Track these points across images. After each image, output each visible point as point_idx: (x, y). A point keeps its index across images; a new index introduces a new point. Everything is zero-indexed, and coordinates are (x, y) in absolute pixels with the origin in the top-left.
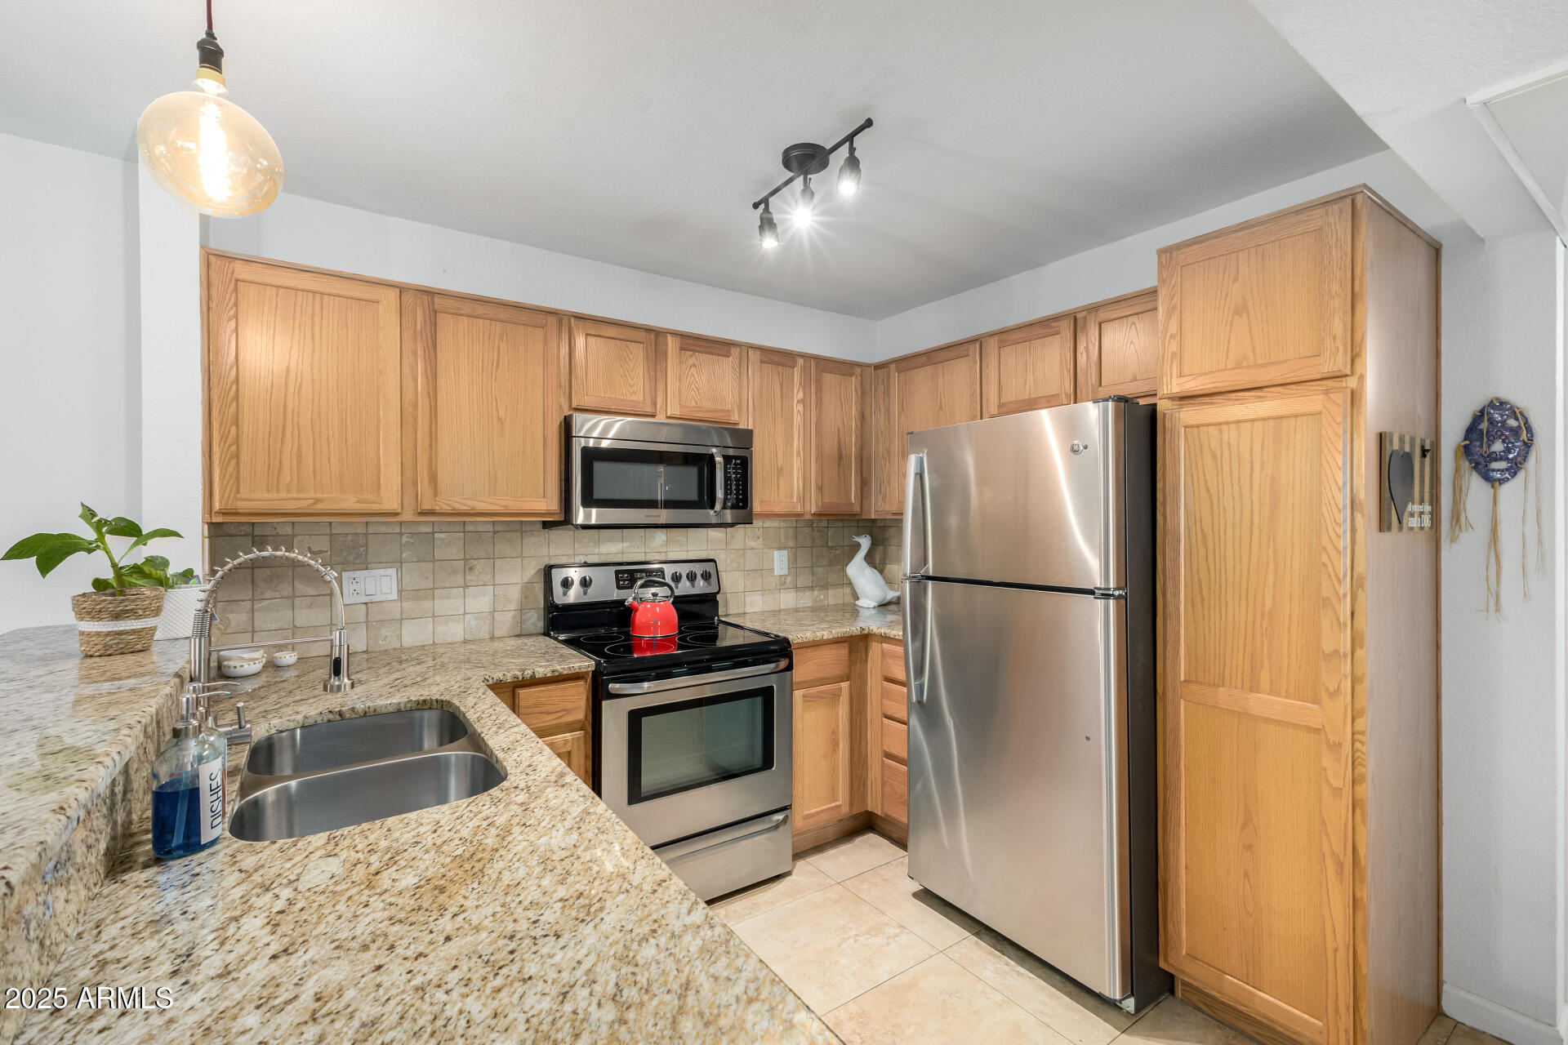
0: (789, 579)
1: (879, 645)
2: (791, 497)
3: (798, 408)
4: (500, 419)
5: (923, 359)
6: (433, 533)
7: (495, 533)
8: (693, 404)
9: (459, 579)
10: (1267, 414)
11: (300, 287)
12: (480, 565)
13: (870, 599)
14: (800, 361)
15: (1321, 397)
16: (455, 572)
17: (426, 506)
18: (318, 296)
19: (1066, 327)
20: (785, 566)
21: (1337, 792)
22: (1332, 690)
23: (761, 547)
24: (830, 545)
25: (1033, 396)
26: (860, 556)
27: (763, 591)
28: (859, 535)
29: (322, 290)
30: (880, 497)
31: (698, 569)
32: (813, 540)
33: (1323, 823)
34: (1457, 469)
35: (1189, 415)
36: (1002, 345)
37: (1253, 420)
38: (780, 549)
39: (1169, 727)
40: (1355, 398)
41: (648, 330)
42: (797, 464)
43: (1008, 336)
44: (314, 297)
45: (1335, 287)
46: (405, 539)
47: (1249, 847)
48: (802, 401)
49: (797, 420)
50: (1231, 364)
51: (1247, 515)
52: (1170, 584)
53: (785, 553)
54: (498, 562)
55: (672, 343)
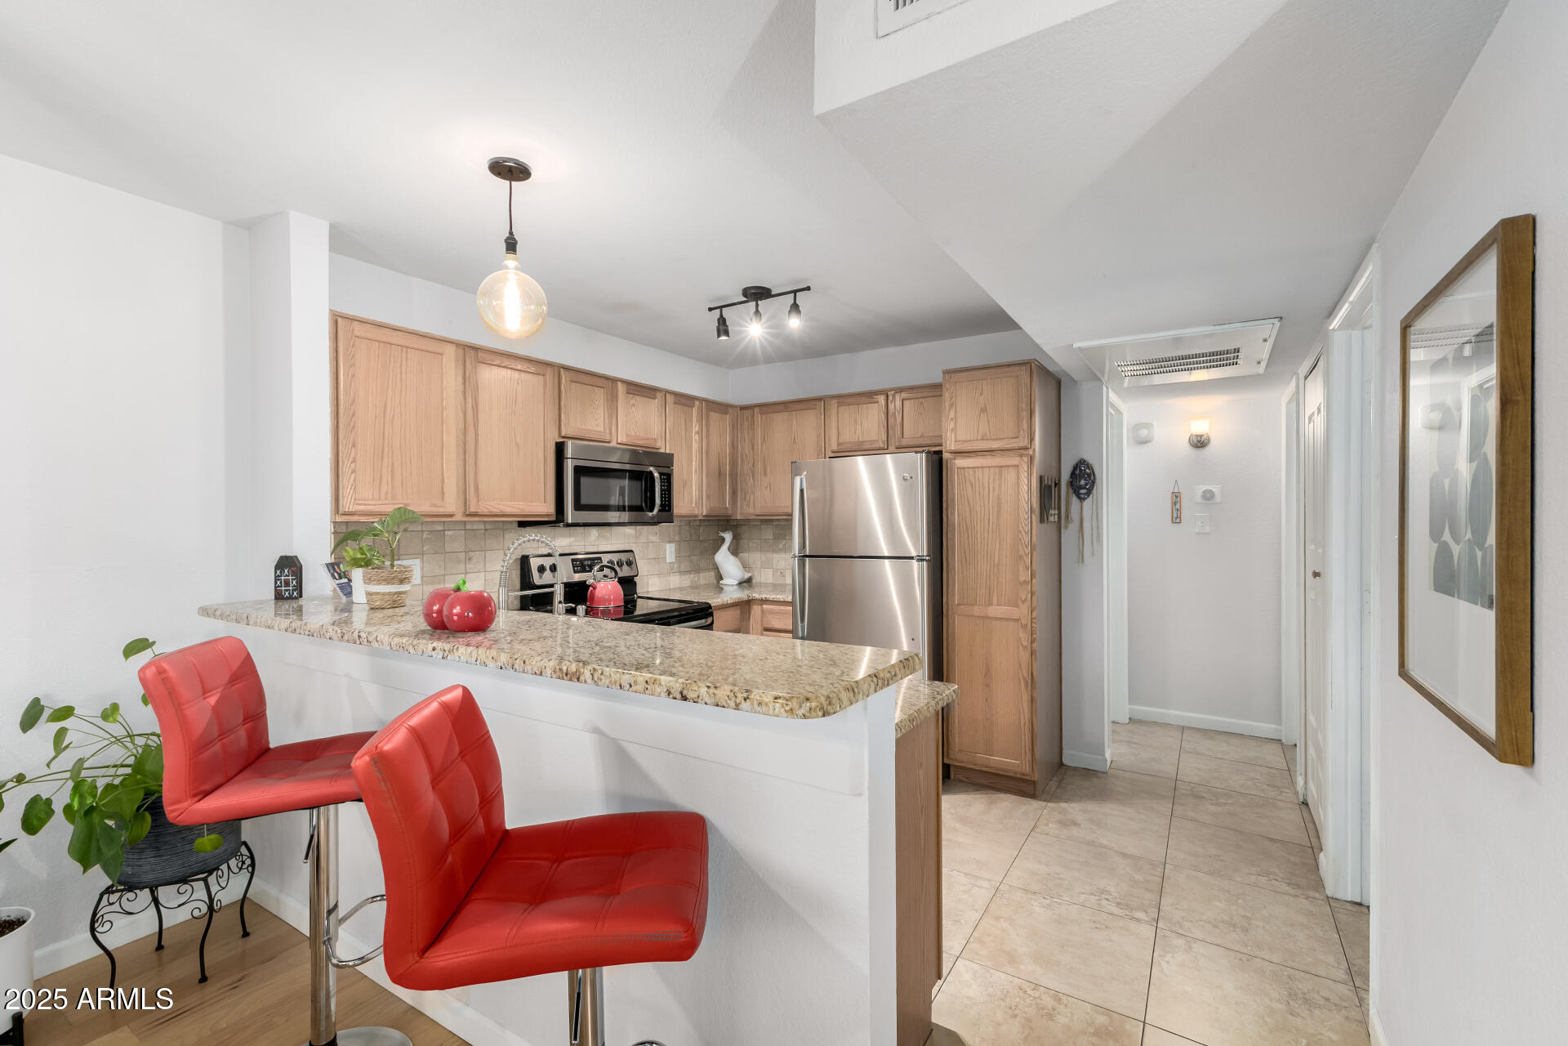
0: (676, 565)
1: (760, 607)
2: (691, 503)
3: (695, 438)
4: (517, 444)
5: (782, 407)
6: (444, 531)
7: (486, 530)
8: (633, 434)
9: (462, 566)
10: (995, 465)
11: (395, 342)
12: (476, 555)
13: (734, 579)
14: (697, 403)
15: (1019, 458)
16: (459, 562)
17: (473, 509)
18: (404, 350)
19: (882, 399)
20: (673, 555)
21: (1025, 648)
22: (1023, 599)
23: (658, 540)
24: (701, 539)
25: (861, 440)
26: (725, 547)
27: (660, 575)
28: (724, 531)
29: (407, 345)
30: (745, 503)
31: (624, 557)
32: (691, 536)
33: (1020, 664)
34: (1067, 493)
35: (960, 462)
36: (840, 404)
37: (989, 467)
38: (670, 542)
39: (950, 630)
40: (1032, 458)
41: (607, 378)
42: (695, 477)
43: (844, 399)
44: (402, 350)
45: (1024, 406)
46: (425, 536)
47: (988, 686)
48: (697, 433)
49: (695, 446)
50: (980, 438)
51: (987, 516)
52: (950, 552)
53: (673, 545)
54: (488, 553)
55: (621, 387)
